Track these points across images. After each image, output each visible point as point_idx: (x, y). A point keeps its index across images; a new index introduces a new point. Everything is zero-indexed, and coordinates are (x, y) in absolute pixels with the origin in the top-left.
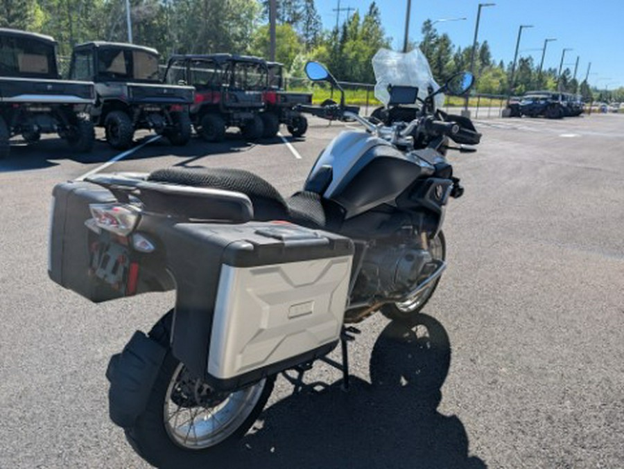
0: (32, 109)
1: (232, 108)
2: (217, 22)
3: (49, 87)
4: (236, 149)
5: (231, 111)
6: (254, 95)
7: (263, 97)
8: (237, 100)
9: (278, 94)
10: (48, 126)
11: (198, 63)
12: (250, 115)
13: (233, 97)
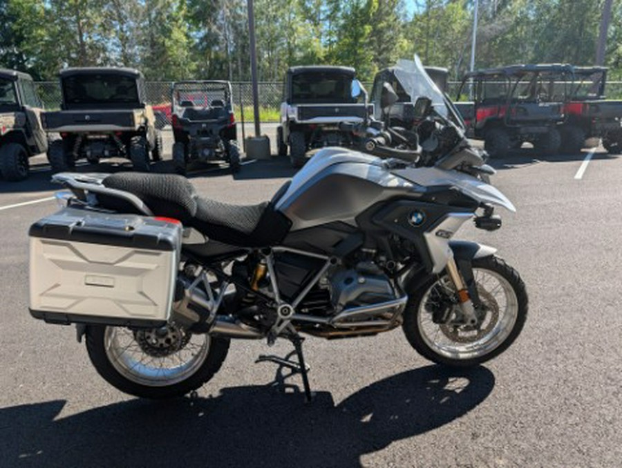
0: (326, 129)
1: (518, 122)
2: (581, 26)
3: (337, 110)
4: (509, 166)
5: (518, 126)
6: (550, 106)
7: (562, 109)
8: (525, 112)
9: (585, 104)
10: (335, 142)
11: (496, 76)
12: (544, 129)
13: (522, 110)
